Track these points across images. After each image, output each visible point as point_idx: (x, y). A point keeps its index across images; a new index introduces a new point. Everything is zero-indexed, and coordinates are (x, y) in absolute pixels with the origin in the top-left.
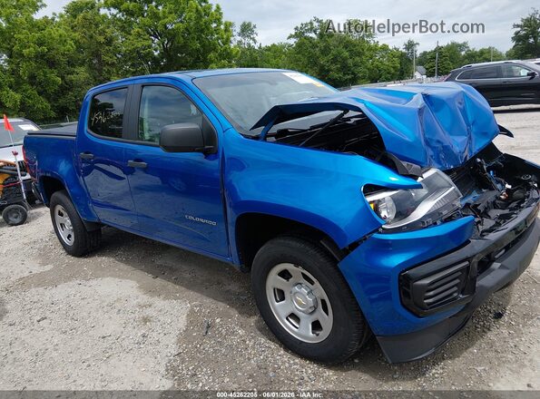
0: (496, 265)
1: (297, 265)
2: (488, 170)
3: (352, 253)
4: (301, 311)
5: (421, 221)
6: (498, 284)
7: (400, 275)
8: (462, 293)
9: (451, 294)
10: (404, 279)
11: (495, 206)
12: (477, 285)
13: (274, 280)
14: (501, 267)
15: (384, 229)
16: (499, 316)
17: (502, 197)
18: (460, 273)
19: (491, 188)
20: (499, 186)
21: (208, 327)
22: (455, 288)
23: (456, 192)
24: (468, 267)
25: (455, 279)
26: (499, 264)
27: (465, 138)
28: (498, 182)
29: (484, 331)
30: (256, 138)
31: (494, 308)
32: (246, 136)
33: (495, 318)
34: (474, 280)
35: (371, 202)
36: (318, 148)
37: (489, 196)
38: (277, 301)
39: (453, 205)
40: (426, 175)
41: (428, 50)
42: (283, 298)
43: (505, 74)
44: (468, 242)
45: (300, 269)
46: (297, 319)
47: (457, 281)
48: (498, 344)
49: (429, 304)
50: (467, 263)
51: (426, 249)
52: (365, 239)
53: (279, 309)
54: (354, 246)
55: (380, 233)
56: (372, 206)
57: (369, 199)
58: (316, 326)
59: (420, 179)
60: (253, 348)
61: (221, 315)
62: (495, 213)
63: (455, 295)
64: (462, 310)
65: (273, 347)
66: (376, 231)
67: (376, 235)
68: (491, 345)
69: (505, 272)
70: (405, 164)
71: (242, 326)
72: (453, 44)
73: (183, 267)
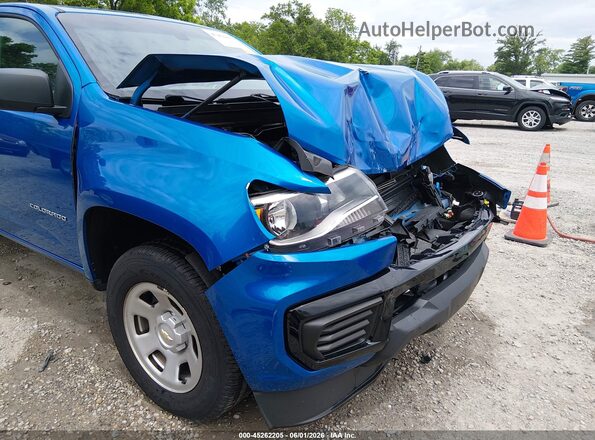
0: (421, 302)
1: (161, 287)
2: (435, 181)
3: (225, 277)
4: (166, 348)
5: (327, 238)
6: (420, 328)
7: (287, 311)
8: (371, 339)
9: (356, 340)
10: (292, 318)
11: (436, 225)
12: (391, 329)
13: (134, 304)
14: (429, 306)
15: (271, 246)
16: (426, 360)
17: (447, 215)
18: (370, 312)
19: (434, 203)
20: (444, 202)
21: (50, 359)
22: (363, 332)
23: (379, 203)
24: (380, 305)
25: (363, 319)
26: (426, 302)
27: (408, 136)
28: (444, 197)
29: (405, 380)
30: (126, 100)
31: (422, 349)
32: (112, 97)
33: (421, 362)
34: (388, 322)
35: (258, 207)
36: (219, 128)
37: (432, 213)
38: (139, 333)
39: (374, 221)
40: (339, 177)
41: (410, 55)
42: (147, 330)
43: (481, 86)
44: (386, 271)
45: (165, 292)
46: (163, 358)
47: (366, 322)
48: (418, 398)
49: (324, 353)
50: (380, 299)
51: (325, 278)
52: (244, 259)
53: (140, 345)
54: (229, 266)
55: (265, 252)
56: (258, 212)
57: (256, 201)
58: (185, 370)
59: (330, 181)
60: (102, 393)
61: (74, 344)
62: (435, 234)
63: (363, 340)
64: (370, 360)
65: (130, 392)
66: (261, 248)
67: (259, 255)
68: (410, 398)
69: (431, 313)
70: (310, 156)
71: (98, 361)
72: (436, 51)
73: (50, 272)
